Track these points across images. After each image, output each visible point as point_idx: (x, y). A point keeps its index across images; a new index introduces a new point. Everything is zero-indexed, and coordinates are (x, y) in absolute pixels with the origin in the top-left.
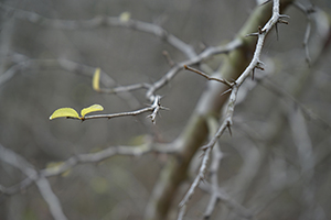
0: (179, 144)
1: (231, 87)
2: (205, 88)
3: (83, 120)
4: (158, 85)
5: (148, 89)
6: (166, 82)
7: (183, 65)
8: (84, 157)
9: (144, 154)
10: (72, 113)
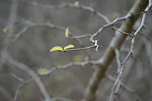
0: (101, 61)
1: (132, 37)
2: (114, 35)
3: (65, 51)
4: (95, 35)
5: (91, 37)
6: (98, 34)
7: (106, 26)
8: (59, 67)
9: (86, 65)
10: (60, 49)
